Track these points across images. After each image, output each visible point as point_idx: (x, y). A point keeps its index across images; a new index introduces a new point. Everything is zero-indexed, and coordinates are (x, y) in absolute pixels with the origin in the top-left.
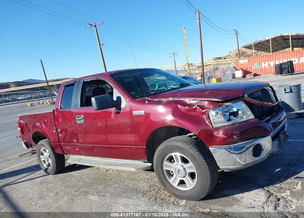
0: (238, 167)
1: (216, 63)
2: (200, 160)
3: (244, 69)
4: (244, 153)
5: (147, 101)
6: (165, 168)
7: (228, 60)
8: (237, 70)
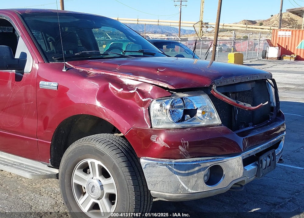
0: (177, 196)
1: (245, 29)
2: (125, 176)
3: (283, 46)
4: (196, 175)
5: (66, 68)
6: (75, 181)
7: (266, 29)
8: (271, 45)
